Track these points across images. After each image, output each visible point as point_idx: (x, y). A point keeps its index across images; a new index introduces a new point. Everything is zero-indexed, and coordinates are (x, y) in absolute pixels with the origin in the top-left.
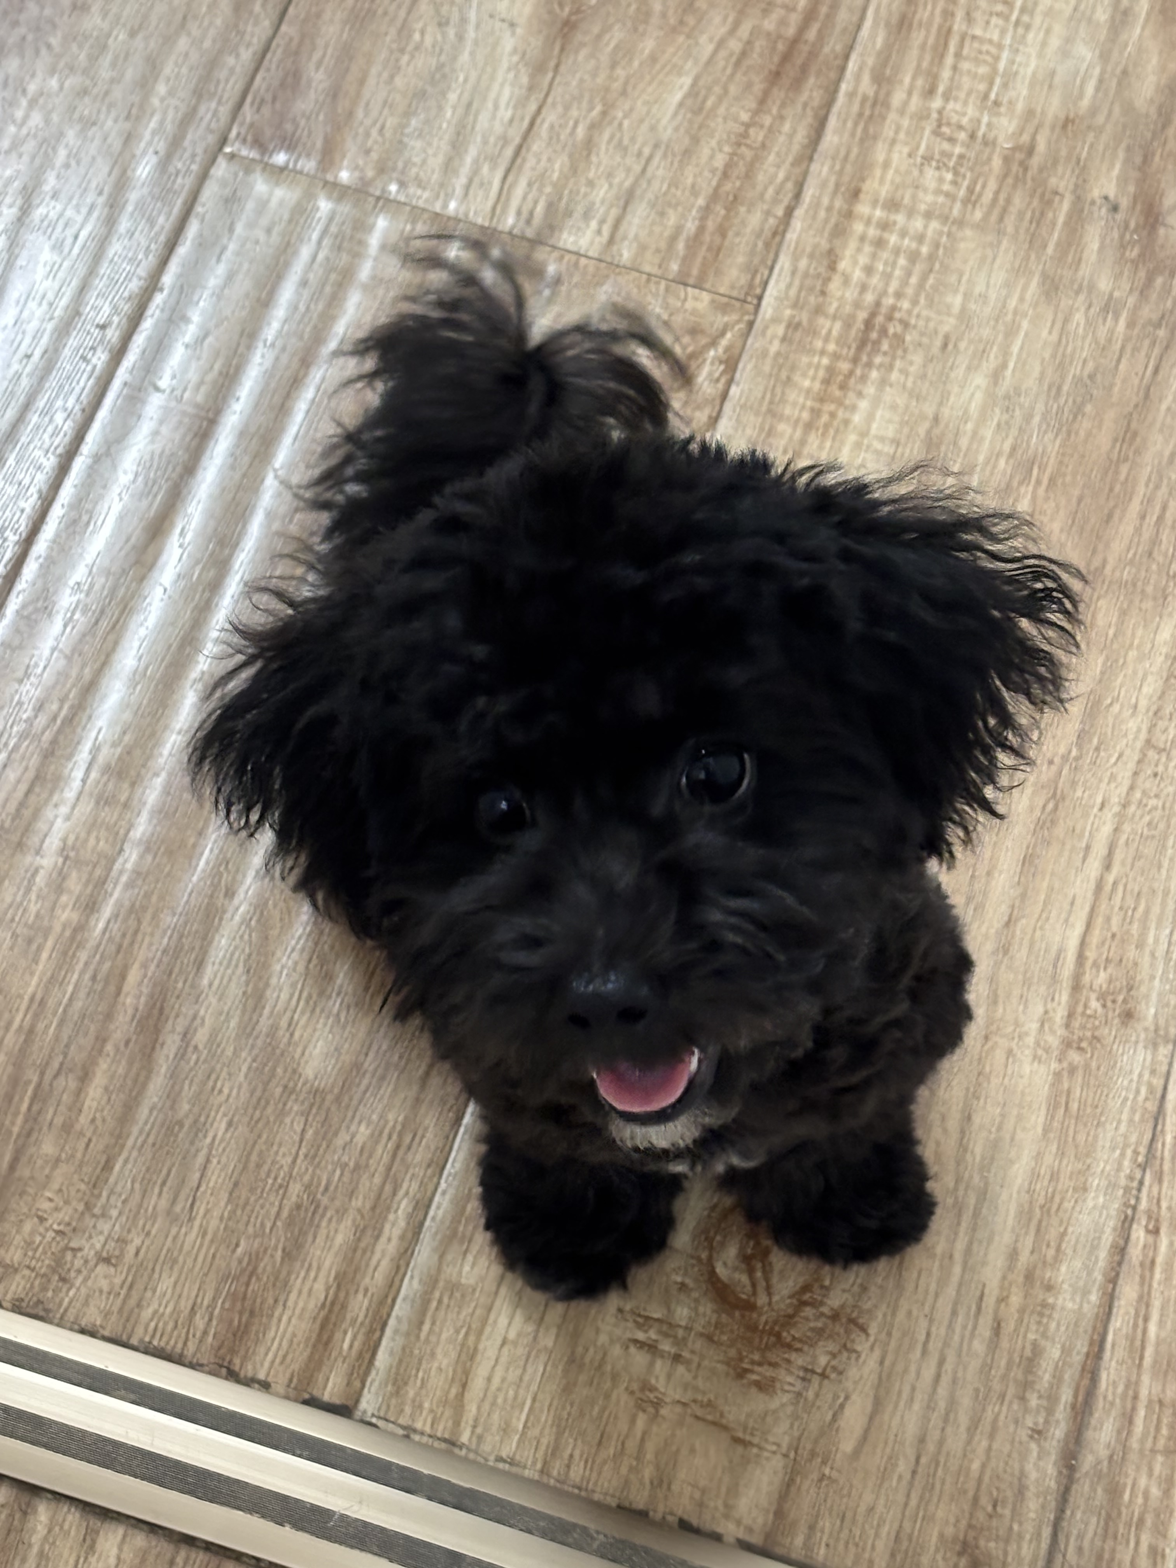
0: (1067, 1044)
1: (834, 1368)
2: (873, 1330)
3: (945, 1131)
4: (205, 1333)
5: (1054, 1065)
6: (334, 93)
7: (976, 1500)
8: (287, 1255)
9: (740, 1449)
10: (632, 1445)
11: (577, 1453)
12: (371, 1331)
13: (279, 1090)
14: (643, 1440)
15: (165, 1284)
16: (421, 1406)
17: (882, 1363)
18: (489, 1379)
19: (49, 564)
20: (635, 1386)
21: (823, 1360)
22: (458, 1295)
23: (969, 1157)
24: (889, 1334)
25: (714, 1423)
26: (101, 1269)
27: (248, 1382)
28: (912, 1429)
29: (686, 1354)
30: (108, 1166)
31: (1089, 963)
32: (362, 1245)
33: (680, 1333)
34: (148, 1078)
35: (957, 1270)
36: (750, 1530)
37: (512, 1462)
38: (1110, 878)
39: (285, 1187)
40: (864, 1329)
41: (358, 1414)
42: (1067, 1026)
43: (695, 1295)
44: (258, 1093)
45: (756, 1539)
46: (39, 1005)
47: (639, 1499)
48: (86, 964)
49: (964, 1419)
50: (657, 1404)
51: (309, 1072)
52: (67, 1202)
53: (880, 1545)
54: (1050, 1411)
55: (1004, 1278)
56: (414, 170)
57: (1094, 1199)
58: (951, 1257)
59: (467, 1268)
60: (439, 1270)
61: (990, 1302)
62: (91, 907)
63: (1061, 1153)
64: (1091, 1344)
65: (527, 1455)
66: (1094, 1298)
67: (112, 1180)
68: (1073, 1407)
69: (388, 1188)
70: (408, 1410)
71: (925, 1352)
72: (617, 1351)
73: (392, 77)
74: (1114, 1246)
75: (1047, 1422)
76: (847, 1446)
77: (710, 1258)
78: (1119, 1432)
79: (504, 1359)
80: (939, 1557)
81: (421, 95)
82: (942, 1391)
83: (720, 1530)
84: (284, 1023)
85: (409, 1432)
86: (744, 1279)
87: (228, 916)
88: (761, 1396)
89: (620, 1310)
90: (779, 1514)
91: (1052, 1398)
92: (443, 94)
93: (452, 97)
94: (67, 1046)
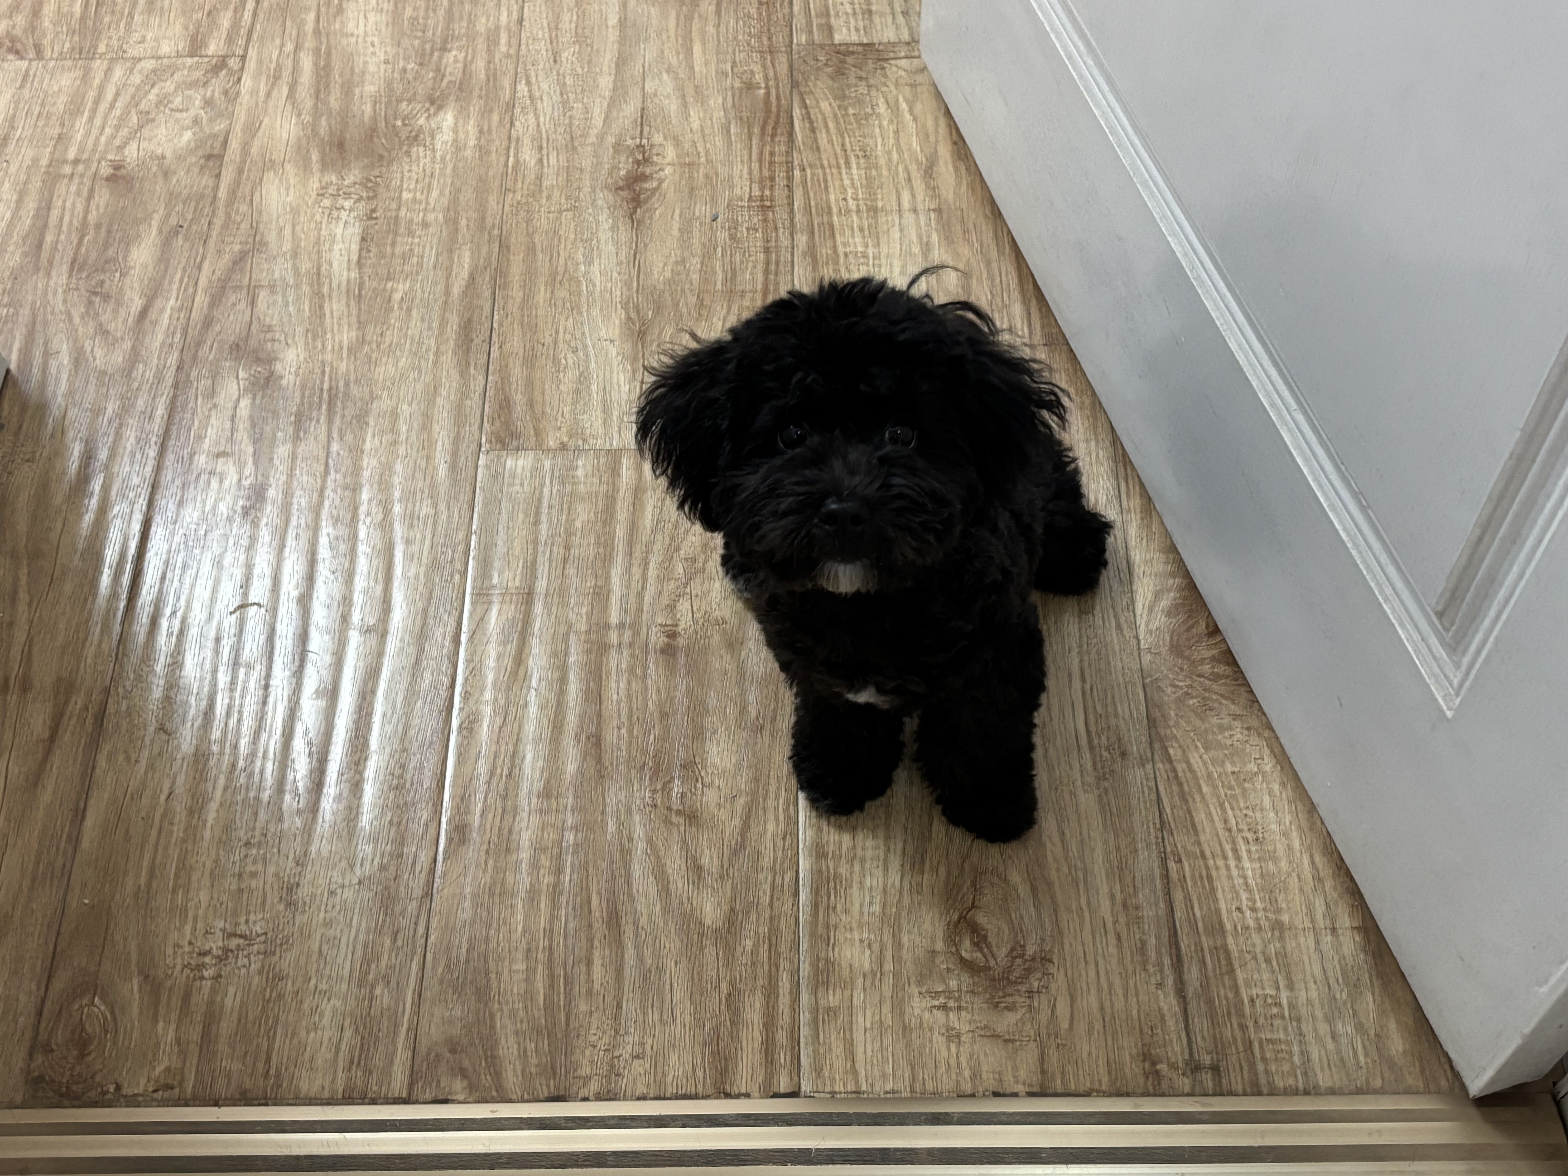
0: (1098, 779)
1: (1043, 987)
2: (1055, 961)
3: (1053, 844)
4: (705, 1078)
5: (1096, 792)
6: (531, 404)
7: (1141, 1031)
8: (732, 1022)
9: (1011, 1045)
10: (953, 1062)
11: (926, 1077)
12: (793, 1048)
13: (695, 936)
14: (958, 1057)
15: (674, 1058)
16: (834, 1079)
17: (1066, 975)
18: (865, 1052)
19: (466, 696)
20: (943, 1031)
21: (1036, 984)
22: (831, 1014)
23: (1071, 854)
24: (1065, 960)
25: (992, 1036)
26: (636, 1062)
27: (738, 1096)
28: (1095, 1005)
29: (963, 1004)
30: (619, 1006)
31: (1094, 734)
32: (771, 1004)
33: (956, 994)
34: (623, 953)
35: (1087, 914)
36: (1030, 1085)
37: (894, 1092)
38: (1088, 687)
39: (718, 987)
40: (1051, 961)
41: (802, 1094)
42: (1095, 769)
43: (956, 972)
44: (685, 941)
45: (1036, 1089)
46: (550, 933)
47: (968, 1088)
48: (567, 903)
49: (1120, 992)
50: (958, 1036)
51: (708, 921)
52: (604, 1032)
53: (1101, 1071)
54: (1161, 971)
55: (1112, 911)
56: (588, 431)
57: (1143, 855)
58: (1081, 908)
59: (831, 998)
60: (817, 1003)
61: (1109, 925)
62: (558, 871)
63: (1116, 837)
64: (1169, 929)
65: (900, 1086)
66: (1162, 905)
67: (624, 1013)
68: (1172, 965)
69: (773, 969)
70: (828, 1082)
71: (1086, 962)
72: (927, 1015)
73: (558, 386)
74: (1161, 875)
75: (1162, 978)
76: (1065, 1025)
77: (957, 950)
78: (1201, 970)
79: (869, 1040)
80: (1133, 1066)
81: (577, 391)
82: (1103, 980)
83: (1016, 1090)
84: (685, 900)
85: (833, 1093)
86: (979, 955)
87: (633, 852)
88: (1010, 1014)
89: (920, 993)
90: (1043, 1072)
91: (1160, 965)
92: (589, 387)
93: (594, 388)
94: (573, 949)
